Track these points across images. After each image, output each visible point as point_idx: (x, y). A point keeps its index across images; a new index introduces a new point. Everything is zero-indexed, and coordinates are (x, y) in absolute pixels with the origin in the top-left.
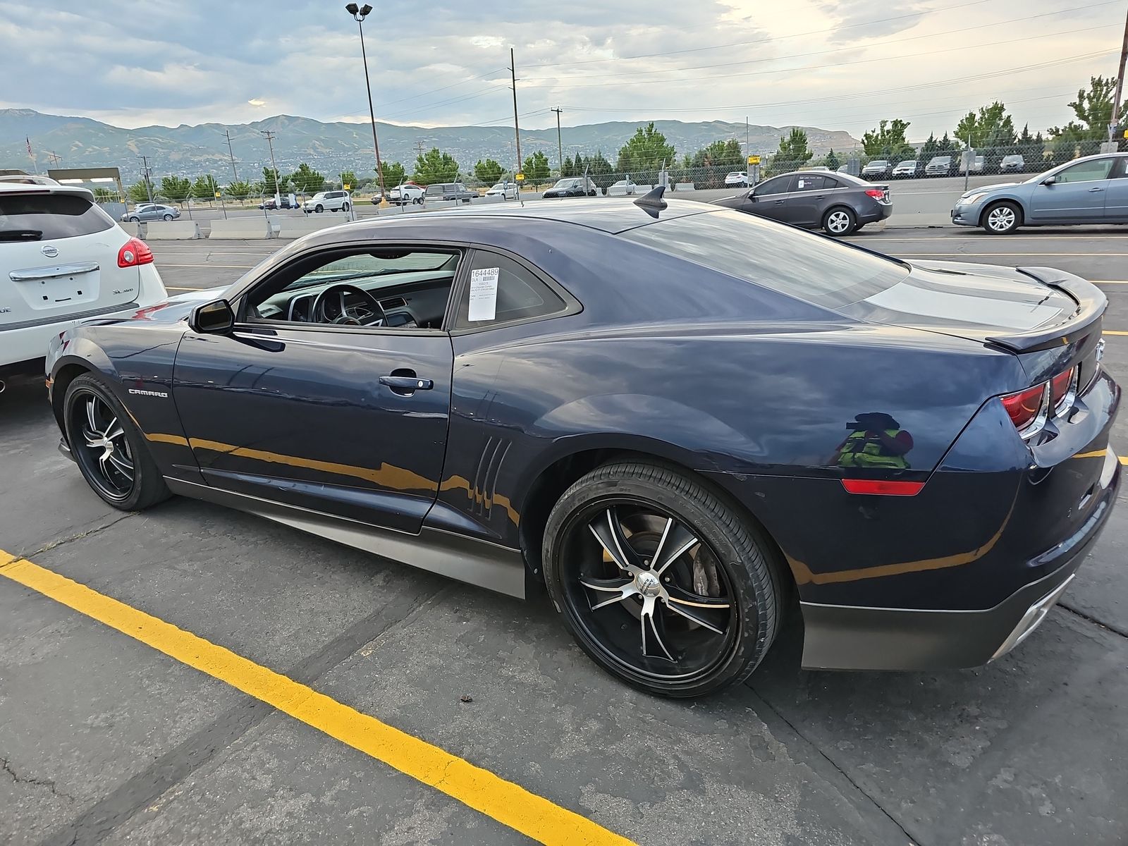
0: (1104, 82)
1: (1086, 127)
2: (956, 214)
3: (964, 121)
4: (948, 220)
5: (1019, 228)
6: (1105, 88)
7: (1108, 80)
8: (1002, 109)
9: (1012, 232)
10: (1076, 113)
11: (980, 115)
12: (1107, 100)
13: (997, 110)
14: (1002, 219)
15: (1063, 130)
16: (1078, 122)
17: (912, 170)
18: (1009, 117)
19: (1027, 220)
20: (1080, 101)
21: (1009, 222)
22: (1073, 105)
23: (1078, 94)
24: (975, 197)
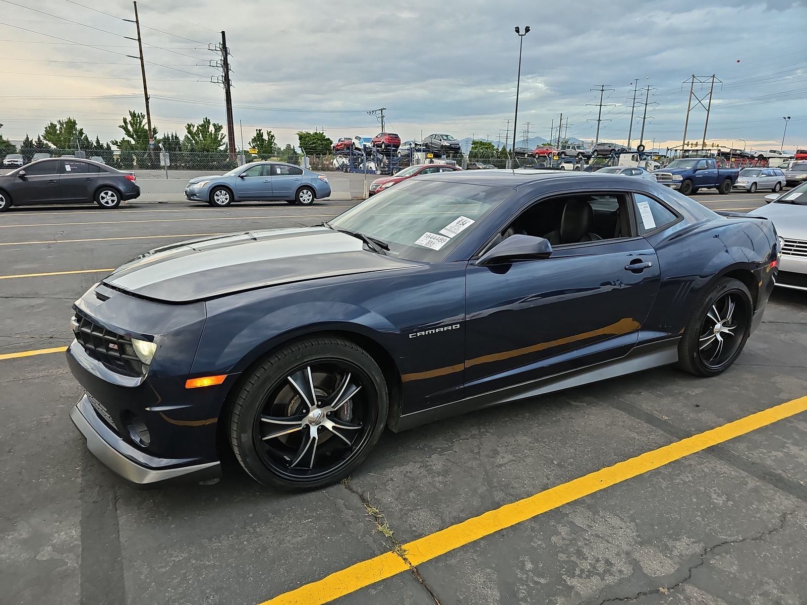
0: (137, 115)
1: (133, 142)
2: (190, 195)
3: (48, 128)
4: (184, 198)
5: (232, 203)
6: (138, 118)
7: (138, 114)
8: (74, 123)
9: (228, 205)
10: (125, 132)
11: (59, 126)
12: (142, 126)
13: (71, 124)
14: (222, 197)
15: (120, 142)
16: (127, 138)
17: (21, 162)
18: (82, 130)
19: (236, 198)
20: (125, 125)
21: (227, 199)
22: (122, 127)
23: (123, 121)
24: (203, 183)
